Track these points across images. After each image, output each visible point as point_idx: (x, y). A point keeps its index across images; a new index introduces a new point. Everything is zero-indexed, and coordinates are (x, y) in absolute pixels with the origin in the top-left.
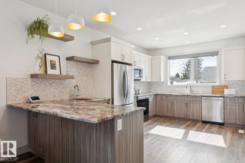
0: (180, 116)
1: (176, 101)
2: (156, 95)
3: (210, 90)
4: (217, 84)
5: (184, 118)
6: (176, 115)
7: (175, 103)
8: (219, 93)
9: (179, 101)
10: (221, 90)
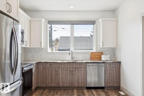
0: (66, 85)
1: (60, 69)
2: (38, 64)
3: (89, 56)
4: (94, 50)
5: (70, 87)
6: (61, 85)
7: (60, 71)
8: (97, 59)
9: (65, 69)
10: (98, 57)
